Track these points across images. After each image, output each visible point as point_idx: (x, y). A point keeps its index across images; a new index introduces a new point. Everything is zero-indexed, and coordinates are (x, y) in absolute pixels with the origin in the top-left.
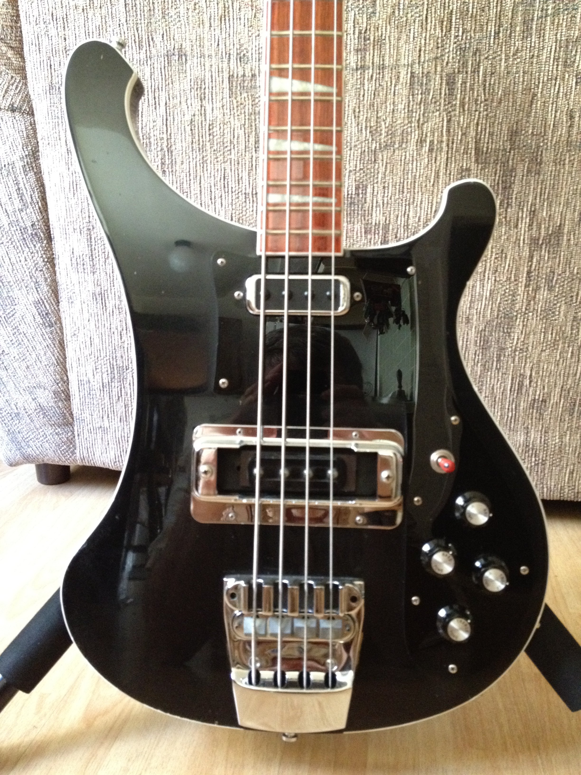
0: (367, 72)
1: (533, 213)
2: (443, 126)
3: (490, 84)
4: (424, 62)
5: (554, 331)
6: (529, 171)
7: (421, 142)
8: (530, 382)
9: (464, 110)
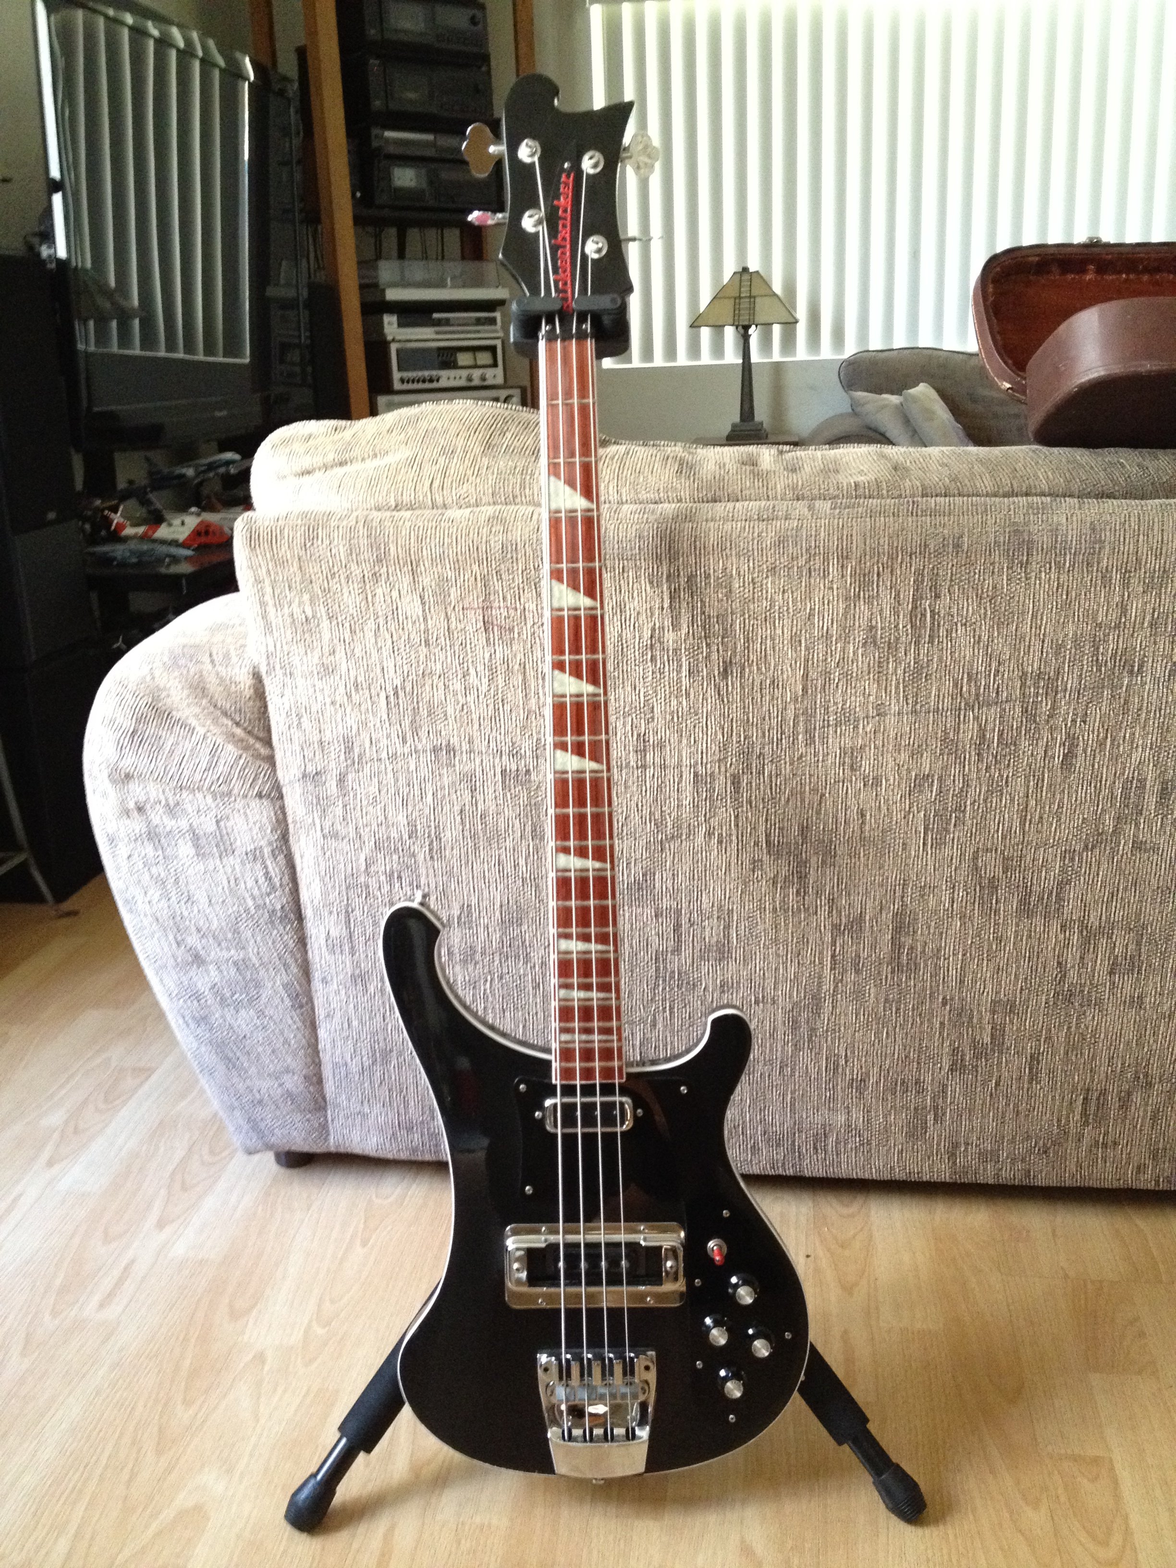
0: (648, 770)
1: (832, 901)
2: (730, 821)
3: (776, 785)
4: (706, 763)
5: (866, 1013)
6: (824, 862)
7: (709, 834)
8: (846, 1062)
9: (751, 806)
